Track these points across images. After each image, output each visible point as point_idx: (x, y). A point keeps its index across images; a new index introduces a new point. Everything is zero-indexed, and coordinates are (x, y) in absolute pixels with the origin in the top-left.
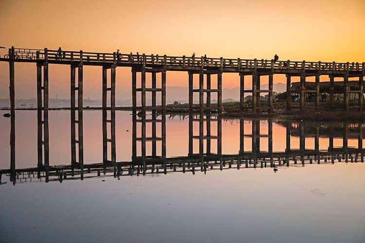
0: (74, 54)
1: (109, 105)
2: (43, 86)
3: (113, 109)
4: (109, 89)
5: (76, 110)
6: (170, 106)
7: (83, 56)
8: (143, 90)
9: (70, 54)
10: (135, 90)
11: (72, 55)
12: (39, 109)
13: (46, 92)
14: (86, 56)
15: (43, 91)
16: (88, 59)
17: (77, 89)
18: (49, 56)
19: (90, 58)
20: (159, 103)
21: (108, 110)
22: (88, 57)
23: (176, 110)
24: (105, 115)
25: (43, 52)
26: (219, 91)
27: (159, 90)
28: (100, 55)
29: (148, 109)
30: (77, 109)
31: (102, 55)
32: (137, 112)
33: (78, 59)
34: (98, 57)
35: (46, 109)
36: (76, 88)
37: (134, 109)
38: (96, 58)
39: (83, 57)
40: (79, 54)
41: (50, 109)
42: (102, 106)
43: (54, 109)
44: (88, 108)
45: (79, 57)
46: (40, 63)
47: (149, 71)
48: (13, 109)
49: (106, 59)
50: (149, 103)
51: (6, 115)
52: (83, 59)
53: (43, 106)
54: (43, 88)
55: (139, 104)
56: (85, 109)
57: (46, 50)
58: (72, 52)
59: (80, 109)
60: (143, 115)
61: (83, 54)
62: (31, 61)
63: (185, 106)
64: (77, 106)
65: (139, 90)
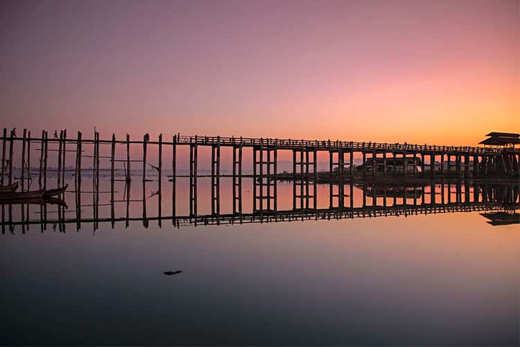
0: (214, 139)
1: (237, 174)
2: (193, 160)
3: (240, 176)
4: (237, 162)
5: (215, 177)
6: (280, 174)
8: (261, 163)
9: (212, 139)
10: (255, 163)
12: (191, 176)
13: (196, 166)
15: (193, 164)
18: (198, 140)
19: (225, 141)
20: (272, 172)
21: (237, 177)
22: (223, 140)
23: (284, 177)
24: (234, 180)
25: (194, 138)
26: (315, 164)
27: (272, 163)
29: (264, 176)
31: (233, 139)
32: (257, 179)
35: (196, 176)
36: (215, 162)
37: (255, 176)
38: (229, 141)
40: (217, 139)
41: (198, 176)
42: (232, 175)
43: (200, 176)
44: (224, 176)
45: (217, 141)
46: (192, 145)
47: (265, 150)
48: (174, 176)
49: (236, 142)
50: (265, 172)
51: (170, 180)
52: (220, 142)
53: (193, 174)
54: (194, 162)
55: (258, 173)
56: (221, 176)
57: (196, 137)
59: (218, 176)
60: (260, 180)
61: (220, 139)
62: (186, 144)
63: (291, 174)
64: (215, 174)
65: (258, 163)
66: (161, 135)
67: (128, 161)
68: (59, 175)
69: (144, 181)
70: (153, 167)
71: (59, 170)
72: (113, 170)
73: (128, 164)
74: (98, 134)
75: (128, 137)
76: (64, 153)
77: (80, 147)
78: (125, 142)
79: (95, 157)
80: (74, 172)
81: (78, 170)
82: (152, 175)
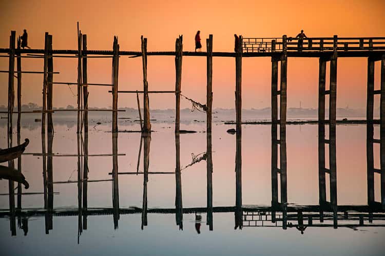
0: (325, 41)
2: (279, 89)
4: (377, 92)
5: (327, 124)
7: (339, 43)
9: (319, 41)
11: (322, 43)
12: (274, 123)
13: (284, 99)
14: (342, 43)
15: (279, 96)
16: (346, 48)
17: (327, 92)
18: (288, 46)
19: (349, 46)
21: (376, 124)
22: (346, 44)
24: (370, 132)
25: (281, 41)
28: (365, 41)
30: (327, 122)
31: (368, 41)
33: (330, 48)
34: (362, 43)
35: (284, 123)
38: (358, 46)
39: (339, 46)
40: (332, 41)
41: (290, 123)
42: (365, 119)
43: (295, 123)
44: (345, 121)
45: (332, 46)
46: (276, 57)
48: (239, 123)
49: (374, 45)
51: (230, 131)
52: (339, 48)
53: (279, 119)
54: (279, 93)
56: (340, 122)
57: (284, 38)
58: (322, 39)
59: (333, 122)
61: (339, 41)
62: (262, 54)
64: (327, 118)
66: (211, 36)
67: (146, 92)
68: (10, 120)
69: (178, 132)
70: (195, 104)
71: (10, 111)
72: (115, 111)
73: (146, 98)
74: (85, 36)
75: (144, 42)
76: (19, 78)
77: (49, 64)
78: (138, 54)
79: (79, 85)
80: (40, 116)
81: (48, 110)
82: (194, 120)
